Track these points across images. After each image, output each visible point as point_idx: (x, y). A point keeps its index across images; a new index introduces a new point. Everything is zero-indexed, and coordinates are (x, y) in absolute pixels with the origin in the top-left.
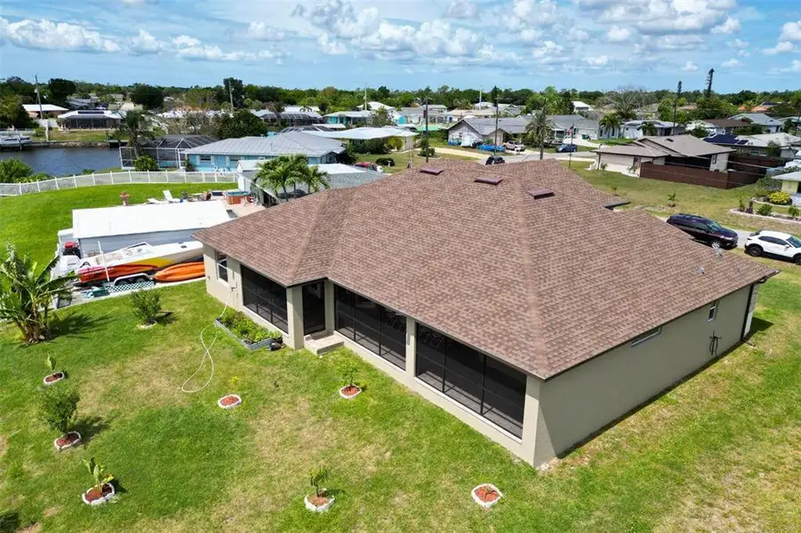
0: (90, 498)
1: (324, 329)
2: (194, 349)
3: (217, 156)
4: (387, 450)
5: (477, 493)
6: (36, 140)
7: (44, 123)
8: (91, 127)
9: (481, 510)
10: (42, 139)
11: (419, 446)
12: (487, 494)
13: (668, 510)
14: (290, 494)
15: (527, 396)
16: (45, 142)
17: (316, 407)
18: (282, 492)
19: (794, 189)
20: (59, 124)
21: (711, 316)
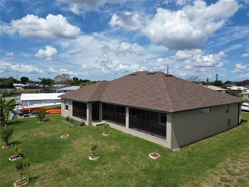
0: (12, 159)
1: (99, 120)
2: (55, 126)
3: (68, 91)
4: (119, 146)
5: (151, 155)
6: (14, 92)
7: (18, 88)
8: (32, 89)
9: (152, 160)
10: (16, 92)
11: (130, 145)
12: (155, 155)
13: (221, 161)
14: (84, 157)
15: (167, 122)
16: (17, 93)
17: (95, 137)
18: (81, 156)
19: (248, 97)
20: (22, 88)
21: (227, 112)
